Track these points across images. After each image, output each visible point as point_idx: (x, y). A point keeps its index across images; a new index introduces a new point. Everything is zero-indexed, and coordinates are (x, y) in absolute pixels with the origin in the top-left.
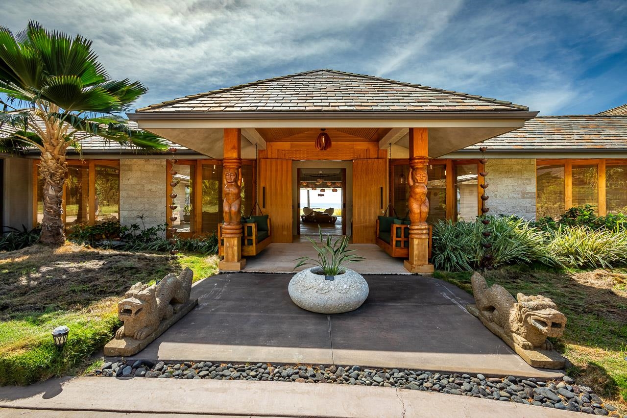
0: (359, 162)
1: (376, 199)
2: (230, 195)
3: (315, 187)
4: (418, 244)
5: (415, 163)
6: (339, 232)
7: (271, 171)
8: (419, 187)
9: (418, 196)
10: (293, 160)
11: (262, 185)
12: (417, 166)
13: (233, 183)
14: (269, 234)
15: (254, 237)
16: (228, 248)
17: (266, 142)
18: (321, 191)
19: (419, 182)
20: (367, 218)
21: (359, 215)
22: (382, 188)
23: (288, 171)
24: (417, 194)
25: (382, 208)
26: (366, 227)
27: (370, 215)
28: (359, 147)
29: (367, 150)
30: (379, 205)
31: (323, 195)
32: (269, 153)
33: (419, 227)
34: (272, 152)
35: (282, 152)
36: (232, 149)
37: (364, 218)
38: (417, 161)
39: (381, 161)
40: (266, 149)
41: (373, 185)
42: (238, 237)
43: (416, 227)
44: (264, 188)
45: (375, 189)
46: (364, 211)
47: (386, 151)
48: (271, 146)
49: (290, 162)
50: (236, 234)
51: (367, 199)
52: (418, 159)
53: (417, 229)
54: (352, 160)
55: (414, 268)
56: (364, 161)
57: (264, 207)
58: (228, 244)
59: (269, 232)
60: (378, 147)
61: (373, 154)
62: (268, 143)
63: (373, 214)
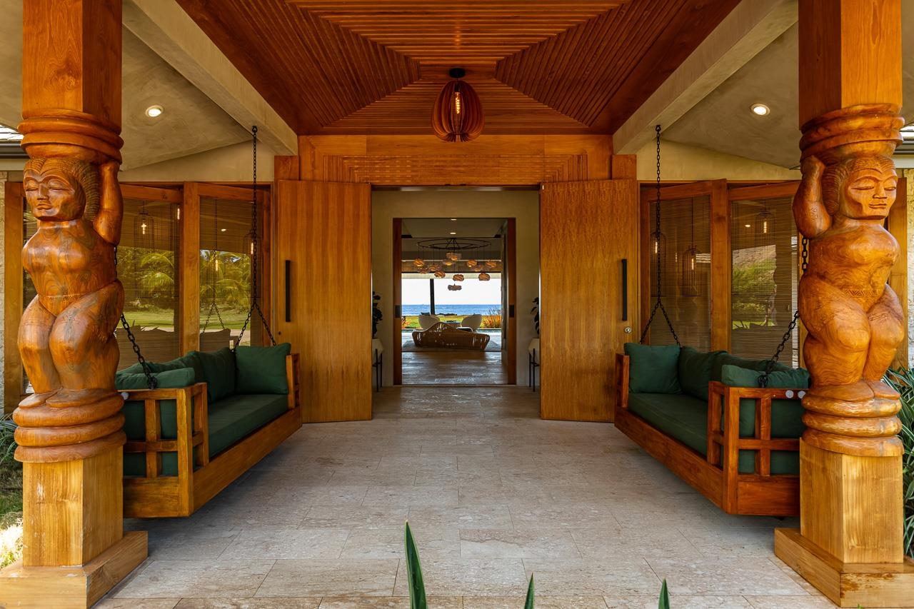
0: (560, 189)
1: (606, 294)
2: (48, 274)
3: (442, 271)
4: (861, 480)
5: (848, 132)
6: (495, 376)
7: (310, 216)
8: (867, 237)
9: (858, 276)
10: (374, 188)
11: (283, 255)
12: (858, 147)
13: (66, 225)
14: (291, 404)
15: (183, 444)
16: (43, 507)
17: (298, 135)
18: (455, 279)
19: (868, 211)
20: (583, 345)
21: (559, 339)
22: (624, 262)
23: (358, 215)
24: (857, 265)
25: (625, 319)
26: (579, 374)
27: (590, 339)
28: (556, 150)
29: (579, 157)
30: (615, 311)
31: (459, 288)
32: (307, 168)
33: (868, 407)
34: (313, 165)
35: (342, 164)
36: (59, 73)
37: (573, 347)
38: (857, 123)
39: (620, 185)
40: (296, 154)
41: (600, 255)
42: (85, 459)
43: (853, 409)
44: (288, 263)
45: (603, 264)
46: (572, 329)
47: (634, 160)
48: (313, 147)
49: (365, 192)
50: (74, 444)
51: (582, 293)
52: (864, 114)
53: (861, 417)
54: (537, 187)
55: (855, 586)
56: (574, 188)
57: (288, 319)
58: (40, 491)
59: (291, 396)
60: (611, 149)
61: (596, 168)
62: (301, 137)
63: (598, 335)
